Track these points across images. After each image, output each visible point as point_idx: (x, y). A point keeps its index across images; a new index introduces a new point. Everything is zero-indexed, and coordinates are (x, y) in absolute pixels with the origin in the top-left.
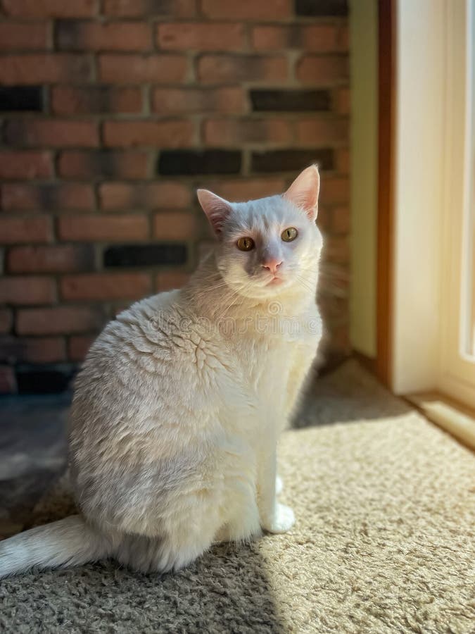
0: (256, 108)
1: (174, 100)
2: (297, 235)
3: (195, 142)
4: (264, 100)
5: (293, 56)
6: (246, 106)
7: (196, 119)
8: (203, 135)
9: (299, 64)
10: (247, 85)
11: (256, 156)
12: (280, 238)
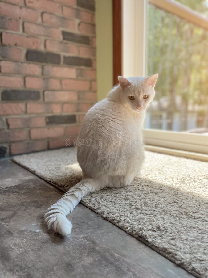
0: (64, 39)
1: (32, 28)
2: (147, 97)
3: (42, 48)
4: (67, 36)
5: (77, 21)
6: (61, 37)
7: (42, 39)
8: (45, 46)
9: (79, 24)
10: (61, 29)
11: (65, 57)
12: (142, 98)
